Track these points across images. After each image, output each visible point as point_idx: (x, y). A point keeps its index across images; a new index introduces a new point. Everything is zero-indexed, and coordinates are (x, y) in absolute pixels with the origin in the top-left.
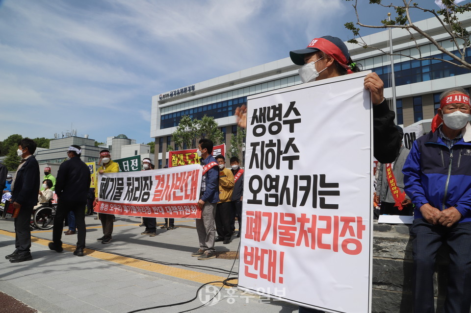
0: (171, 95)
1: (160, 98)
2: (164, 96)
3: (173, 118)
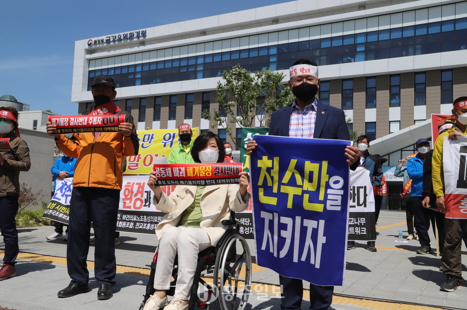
0: (108, 41)
1: (89, 45)
2: (95, 41)
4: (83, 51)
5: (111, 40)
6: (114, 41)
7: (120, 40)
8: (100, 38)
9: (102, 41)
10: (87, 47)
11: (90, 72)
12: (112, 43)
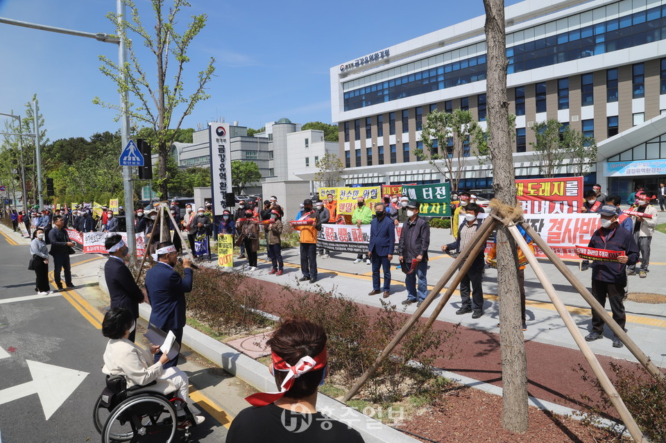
0: (357, 64)
1: (342, 70)
2: (347, 66)
3: (361, 96)
4: (338, 76)
5: (360, 63)
6: (362, 63)
7: (367, 61)
8: (350, 62)
9: (352, 64)
10: (340, 72)
11: (345, 94)
12: (360, 66)
